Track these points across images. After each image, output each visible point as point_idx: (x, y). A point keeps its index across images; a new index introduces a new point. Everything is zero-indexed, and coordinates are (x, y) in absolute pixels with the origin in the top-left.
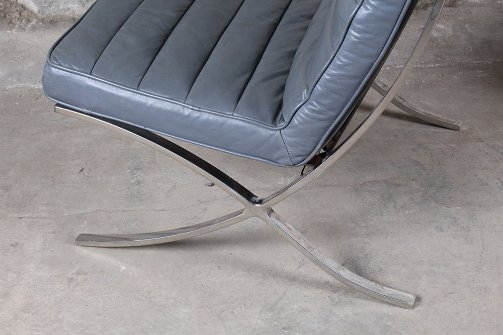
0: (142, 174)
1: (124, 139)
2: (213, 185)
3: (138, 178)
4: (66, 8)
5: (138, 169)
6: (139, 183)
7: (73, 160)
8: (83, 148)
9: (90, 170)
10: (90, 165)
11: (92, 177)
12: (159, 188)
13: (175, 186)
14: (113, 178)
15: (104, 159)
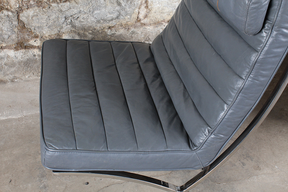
0: (46, 180)
1: (32, 155)
2: (88, 183)
3: (44, 183)
5: (43, 176)
6: (45, 187)
7: (4, 174)
8: (9, 164)
9: (15, 181)
10: (15, 177)
11: (17, 186)
12: (57, 189)
13: (66, 187)
14: (30, 185)
15: (22, 171)
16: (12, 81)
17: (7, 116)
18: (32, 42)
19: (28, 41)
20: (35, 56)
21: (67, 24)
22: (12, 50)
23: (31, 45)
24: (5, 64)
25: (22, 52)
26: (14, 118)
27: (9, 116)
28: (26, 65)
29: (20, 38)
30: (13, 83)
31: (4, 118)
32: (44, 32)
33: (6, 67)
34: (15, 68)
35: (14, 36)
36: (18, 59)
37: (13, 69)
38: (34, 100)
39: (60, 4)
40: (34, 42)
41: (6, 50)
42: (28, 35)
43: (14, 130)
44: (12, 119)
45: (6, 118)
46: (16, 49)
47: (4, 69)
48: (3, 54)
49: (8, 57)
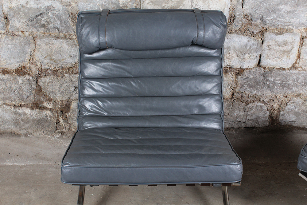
4: (8, 128)
16: (26, 136)
17: (13, 163)
18: (46, 104)
19: (43, 102)
20: (47, 116)
21: (76, 92)
22: (29, 109)
23: (45, 106)
24: (21, 120)
25: (37, 112)
26: (18, 165)
27: (15, 163)
28: (39, 123)
29: (36, 99)
30: (26, 137)
31: (10, 164)
32: (57, 97)
33: (22, 123)
34: (29, 124)
35: (32, 97)
36: (33, 117)
37: (27, 125)
38: (39, 154)
39: (72, 75)
40: (47, 104)
41: (24, 108)
42: (43, 98)
43: (14, 173)
44: (16, 165)
45: (12, 164)
46: (32, 108)
47: (20, 124)
48: (22, 111)
49: (25, 114)
